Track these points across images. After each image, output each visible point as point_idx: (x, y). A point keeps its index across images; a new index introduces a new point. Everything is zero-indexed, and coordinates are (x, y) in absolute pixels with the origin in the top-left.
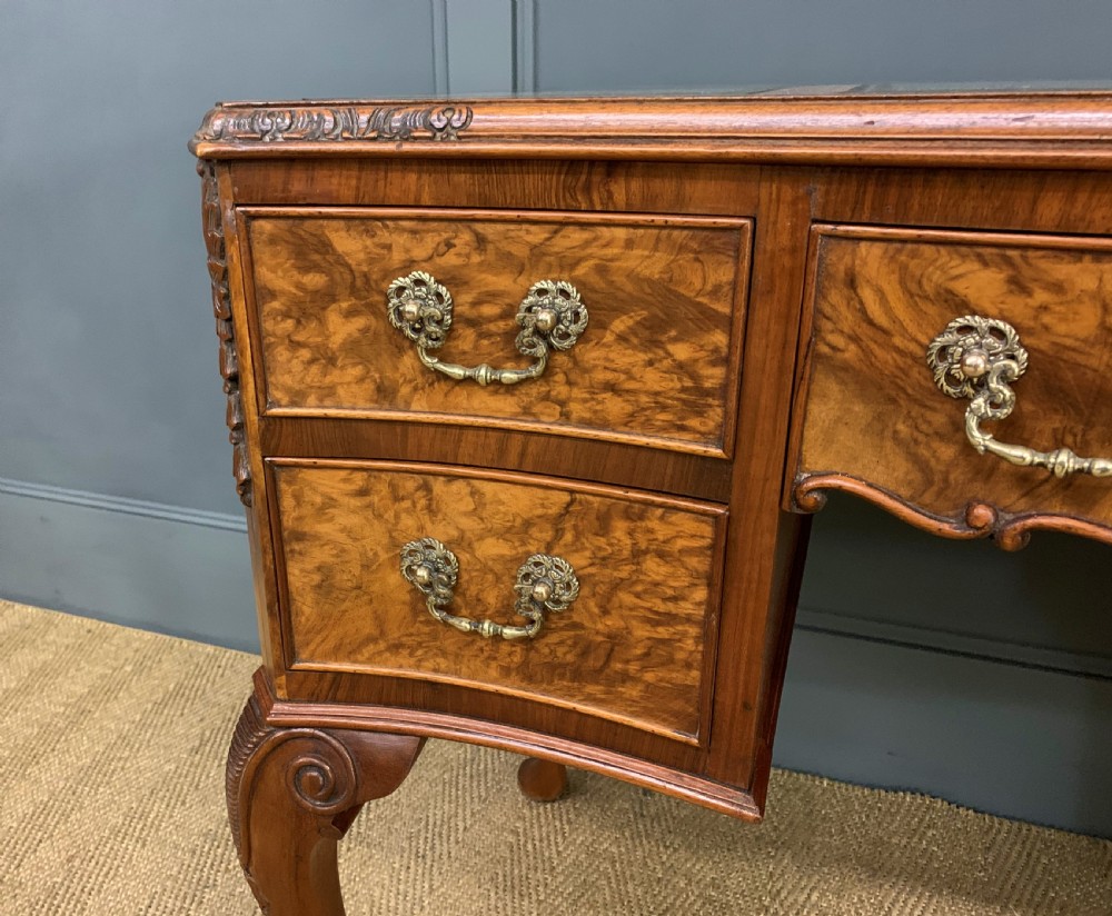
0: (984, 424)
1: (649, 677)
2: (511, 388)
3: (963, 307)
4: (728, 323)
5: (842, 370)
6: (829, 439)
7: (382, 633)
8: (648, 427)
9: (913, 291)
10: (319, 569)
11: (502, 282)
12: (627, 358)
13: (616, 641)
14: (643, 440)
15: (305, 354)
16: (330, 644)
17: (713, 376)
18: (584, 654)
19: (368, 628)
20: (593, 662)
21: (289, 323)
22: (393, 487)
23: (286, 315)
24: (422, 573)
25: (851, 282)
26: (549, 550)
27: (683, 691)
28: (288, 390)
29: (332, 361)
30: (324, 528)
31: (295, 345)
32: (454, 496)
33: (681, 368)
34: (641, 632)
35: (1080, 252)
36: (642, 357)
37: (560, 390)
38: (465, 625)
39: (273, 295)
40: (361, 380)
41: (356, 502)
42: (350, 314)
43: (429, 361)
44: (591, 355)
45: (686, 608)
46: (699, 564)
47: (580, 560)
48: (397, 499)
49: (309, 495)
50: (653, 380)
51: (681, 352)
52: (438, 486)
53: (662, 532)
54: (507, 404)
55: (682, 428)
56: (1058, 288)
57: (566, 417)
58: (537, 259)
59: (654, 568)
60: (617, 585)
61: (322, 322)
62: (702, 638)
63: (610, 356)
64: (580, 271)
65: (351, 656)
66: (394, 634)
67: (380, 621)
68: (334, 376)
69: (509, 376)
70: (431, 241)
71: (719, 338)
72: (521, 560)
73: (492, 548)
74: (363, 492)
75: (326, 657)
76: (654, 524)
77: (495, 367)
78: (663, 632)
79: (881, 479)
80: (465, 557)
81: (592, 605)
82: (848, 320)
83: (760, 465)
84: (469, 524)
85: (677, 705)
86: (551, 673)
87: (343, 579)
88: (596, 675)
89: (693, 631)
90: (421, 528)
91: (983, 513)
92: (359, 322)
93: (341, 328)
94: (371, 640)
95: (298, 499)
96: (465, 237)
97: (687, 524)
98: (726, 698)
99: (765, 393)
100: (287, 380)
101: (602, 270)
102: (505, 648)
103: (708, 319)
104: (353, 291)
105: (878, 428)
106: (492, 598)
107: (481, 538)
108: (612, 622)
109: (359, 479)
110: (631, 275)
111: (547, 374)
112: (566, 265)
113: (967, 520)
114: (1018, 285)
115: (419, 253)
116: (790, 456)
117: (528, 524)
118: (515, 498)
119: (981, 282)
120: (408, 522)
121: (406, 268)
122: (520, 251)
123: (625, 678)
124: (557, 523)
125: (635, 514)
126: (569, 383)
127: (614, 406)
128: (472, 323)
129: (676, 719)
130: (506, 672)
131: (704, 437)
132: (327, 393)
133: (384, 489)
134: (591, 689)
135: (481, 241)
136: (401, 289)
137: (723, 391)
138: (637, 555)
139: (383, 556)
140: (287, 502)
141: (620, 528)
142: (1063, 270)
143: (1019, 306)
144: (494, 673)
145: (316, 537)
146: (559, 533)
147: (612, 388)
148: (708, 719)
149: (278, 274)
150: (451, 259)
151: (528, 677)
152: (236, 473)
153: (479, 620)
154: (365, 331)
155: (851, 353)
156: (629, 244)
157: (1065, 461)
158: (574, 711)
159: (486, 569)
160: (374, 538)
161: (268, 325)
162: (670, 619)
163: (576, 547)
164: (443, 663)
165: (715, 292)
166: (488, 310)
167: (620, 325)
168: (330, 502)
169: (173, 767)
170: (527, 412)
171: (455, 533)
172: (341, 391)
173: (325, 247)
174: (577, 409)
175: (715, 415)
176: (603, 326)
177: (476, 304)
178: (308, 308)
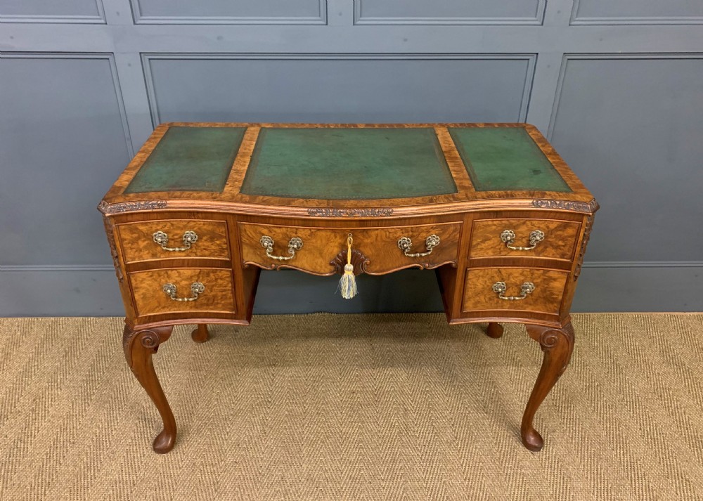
0: (269, 253)
1: (223, 302)
2: (183, 251)
3: (263, 235)
4: (226, 237)
5: (247, 244)
6: (247, 256)
7: (160, 305)
8: (214, 256)
9: (255, 232)
10: (143, 294)
11: (178, 232)
12: (206, 244)
13: (215, 297)
14: (213, 258)
15: (134, 250)
16: (148, 309)
17: (225, 246)
18: (208, 300)
19: (157, 305)
20: (210, 302)
21: (130, 245)
22: (158, 273)
23: (129, 243)
24: (169, 291)
25: (245, 231)
26: (197, 281)
27: (230, 304)
28: (131, 258)
29: (141, 251)
30: (143, 285)
31: (131, 249)
32: (174, 274)
33: (218, 245)
34: (220, 294)
35: (277, 227)
36: (210, 244)
37: (195, 250)
38: (180, 300)
39: (125, 240)
40: (148, 253)
41: (150, 278)
42: (144, 241)
43: (164, 248)
44: (200, 244)
45: (228, 288)
46: (229, 279)
47: (203, 282)
48: (160, 276)
49: (138, 279)
50: (213, 247)
51: (218, 242)
52: (169, 272)
53: (220, 274)
54: (183, 254)
55: (221, 256)
56: (275, 232)
57: (196, 256)
58: (185, 227)
59: (220, 281)
60: (213, 286)
61: (137, 243)
62: (232, 293)
63: (204, 243)
64: (195, 229)
65: (153, 312)
66: (163, 305)
67: (159, 303)
68: (142, 253)
69: (183, 249)
70: (161, 226)
71: (224, 240)
72: (191, 284)
73: (184, 283)
74: (151, 276)
75: (147, 313)
76: (218, 273)
77: (179, 247)
78: (224, 293)
79: (257, 261)
80: (178, 286)
81: (209, 291)
82: (246, 236)
83: (236, 261)
84: (178, 279)
85: (230, 306)
86: (202, 305)
87: (148, 295)
88: (212, 304)
89: (230, 292)
90: (166, 281)
91: (273, 265)
92: (146, 242)
93: (142, 244)
94: (157, 307)
95: (136, 280)
96: (169, 224)
97: (226, 273)
98: (239, 303)
99: (234, 249)
100: (130, 256)
101: (199, 229)
102: (190, 303)
103: (222, 237)
104: (144, 236)
105: (255, 253)
106: (185, 293)
107: (181, 281)
108: (213, 293)
109: (150, 274)
110: (205, 229)
111: (191, 248)
112: (191, 228)
113: (271, 267)
114: (270, 231)
115: (159, 228)
116: (242, 259)
117: (191, 277)
118: (187, 272)
119: (265, 231)
120: (163, 280)
121: (156, 231)
122: (182, 226)
123: (218, 303)
124: (198, 276)
125: (214, 272)
126: (196, 249)
127: (207, 252)
128: (173, 240)
129: (229, 309)
130: (191, 308)
131: (225, 257)
132: (140, 257)
133: (156, 274)
134: (211, 307)
135: (172, 225)
136: (155, 235)
137: (227, 249)
138: (216, 279)
139: (158, 289)
140: (133, 281)
141: (212, 275)
142: (276, 229)
143: (271, 234)
144: (188, 308)
145: (141, 287)
146: (199, 278)
147: (205, 249)
148: (236, 308)
149: (126, 235)
150: (166, 228)
151: (196, 308)
152: (118, 275)
153: (183, 298)
154: (148, 244)
155: (247, 242)
156: (204, 224)
157: (281, 258)
158: (208, 313)
159: (183, 287)
160: (156, 285)
161: (125, 246)
162: (225, 290)
163: (203, 280)
164: (176, 309)
165: (222, 232)
166: (176, 237)
167: (205, 238)
168: (143, 279)
169: (59, 363)
170: (188, 255)
171: (174, 281)
172: (144, 256)
173: (137, 229)
174: (198, 254)
175: (226, 253)
176: (202, 239)
177: (173, 236)
178: (134, 241)
